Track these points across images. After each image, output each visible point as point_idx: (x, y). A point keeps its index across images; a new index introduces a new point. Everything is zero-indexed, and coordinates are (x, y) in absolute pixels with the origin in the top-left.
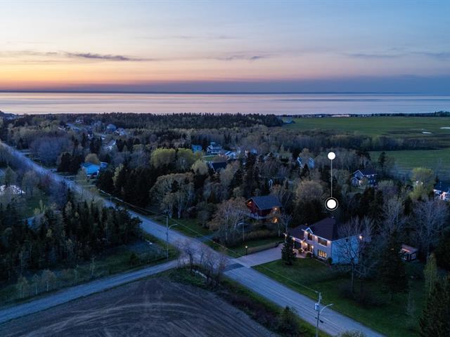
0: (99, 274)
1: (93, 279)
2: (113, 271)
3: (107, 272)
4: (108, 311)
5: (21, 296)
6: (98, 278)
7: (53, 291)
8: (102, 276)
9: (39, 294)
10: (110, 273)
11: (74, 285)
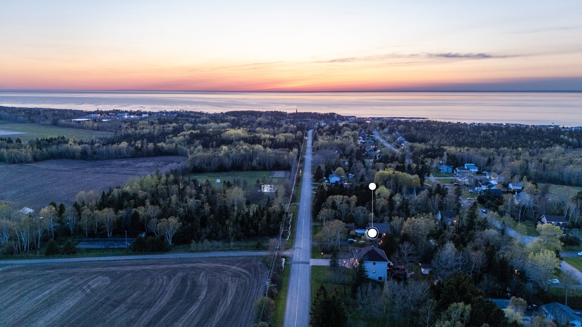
0: (234, 249)
1: (231, 250)
2: (246, 249)
3: (239, 248)
4: (215, 265)
5: (193, 250)
6: (233, 250)
7: (208, 251)
8: (236, 250)
9: (201, 251)
10: (240, 250)
11: (219, 251)
